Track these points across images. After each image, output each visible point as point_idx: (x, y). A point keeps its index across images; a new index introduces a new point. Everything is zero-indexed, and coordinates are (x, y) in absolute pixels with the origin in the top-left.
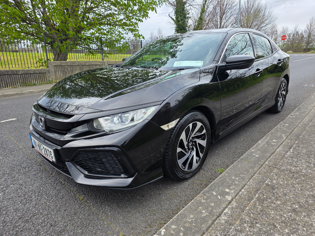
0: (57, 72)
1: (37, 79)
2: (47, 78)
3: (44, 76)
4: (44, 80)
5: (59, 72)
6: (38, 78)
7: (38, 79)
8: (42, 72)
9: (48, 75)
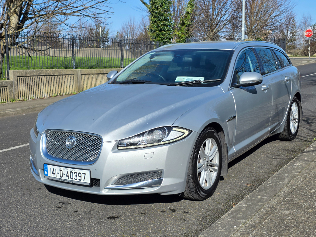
3: (5, 91)
4: (5, 97)
8: (4, 86)
9: (10, 89)
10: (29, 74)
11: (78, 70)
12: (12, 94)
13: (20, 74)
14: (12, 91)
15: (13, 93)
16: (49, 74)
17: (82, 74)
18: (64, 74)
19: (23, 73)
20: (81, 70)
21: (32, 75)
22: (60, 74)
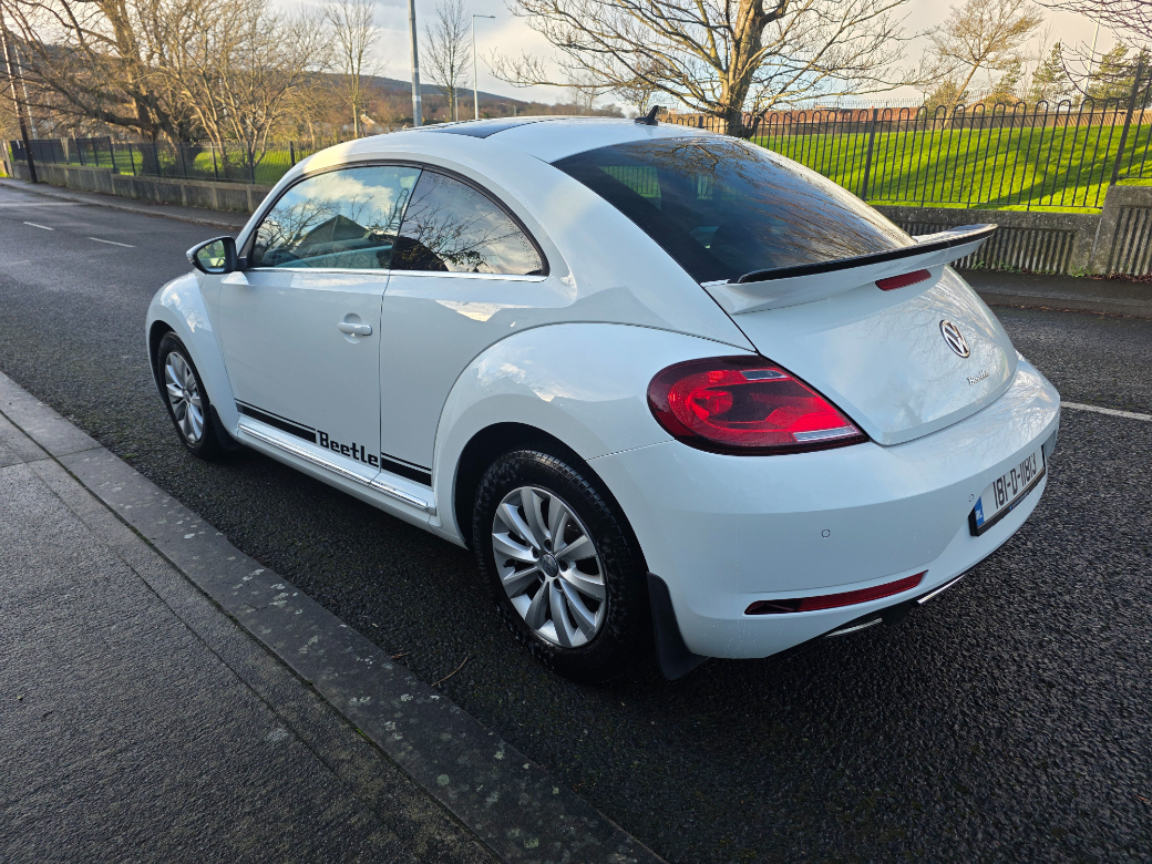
0: (1125, 235)
1: (1034, 249)
2: (1075, 250)
3: (1064, 244)
4: (1057, 258)
5: (1138, 234)
6: (1038, 248)
7: (1036, 253)
8: (1065, 228)
9: (1082, 238)
14: (1087, 245)
15: (1091, 251)
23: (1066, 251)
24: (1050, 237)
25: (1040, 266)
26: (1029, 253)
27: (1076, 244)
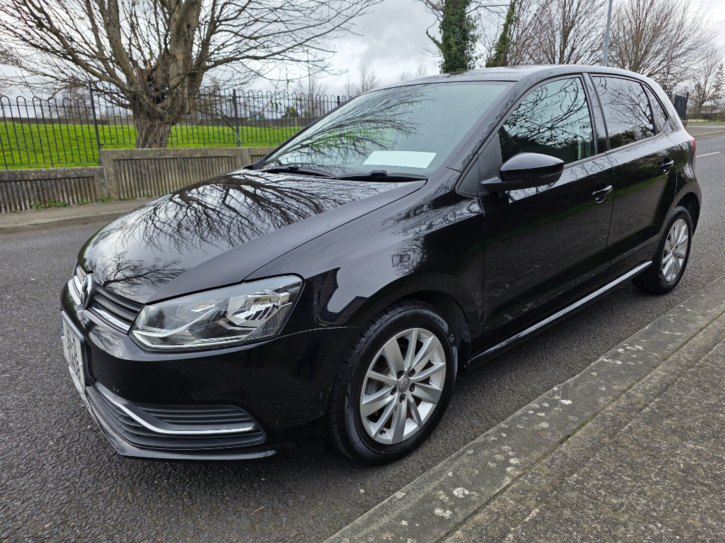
0: (121, 175)
1: (72, 190)
2: (97, 188)
3: (89, 185)
4: (88, 193)
5: (127, 174)
6: (74, 189)
7: (74, 192)
8: (85, 175)
9: (98, 181)
10: (137, 155)
11: (244, 149)
12: (104, 189)
13: (118, 155)
14: (103, 184)
15: (106, 187)
16: (181, 155)
17: (252, 156)
18: (212, 155)
19: (125, 154)
20: (249, 149)
21: (144, 157)
22: (206, 156)
23: (92, 189)
24: (79, 181)
25: (80, 199)
26: (70, 193)
27: (96, 183)
